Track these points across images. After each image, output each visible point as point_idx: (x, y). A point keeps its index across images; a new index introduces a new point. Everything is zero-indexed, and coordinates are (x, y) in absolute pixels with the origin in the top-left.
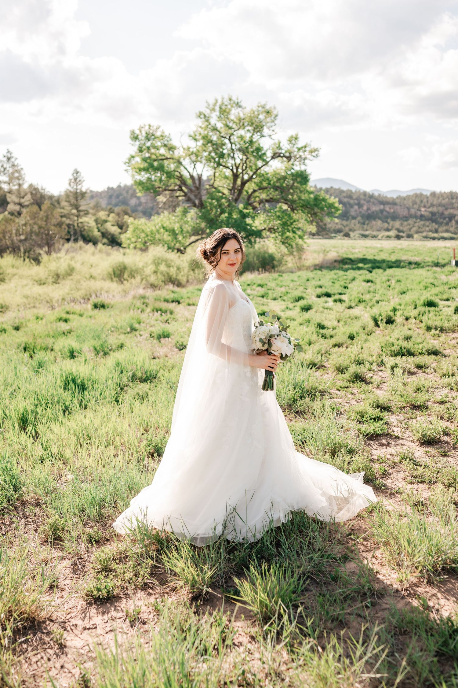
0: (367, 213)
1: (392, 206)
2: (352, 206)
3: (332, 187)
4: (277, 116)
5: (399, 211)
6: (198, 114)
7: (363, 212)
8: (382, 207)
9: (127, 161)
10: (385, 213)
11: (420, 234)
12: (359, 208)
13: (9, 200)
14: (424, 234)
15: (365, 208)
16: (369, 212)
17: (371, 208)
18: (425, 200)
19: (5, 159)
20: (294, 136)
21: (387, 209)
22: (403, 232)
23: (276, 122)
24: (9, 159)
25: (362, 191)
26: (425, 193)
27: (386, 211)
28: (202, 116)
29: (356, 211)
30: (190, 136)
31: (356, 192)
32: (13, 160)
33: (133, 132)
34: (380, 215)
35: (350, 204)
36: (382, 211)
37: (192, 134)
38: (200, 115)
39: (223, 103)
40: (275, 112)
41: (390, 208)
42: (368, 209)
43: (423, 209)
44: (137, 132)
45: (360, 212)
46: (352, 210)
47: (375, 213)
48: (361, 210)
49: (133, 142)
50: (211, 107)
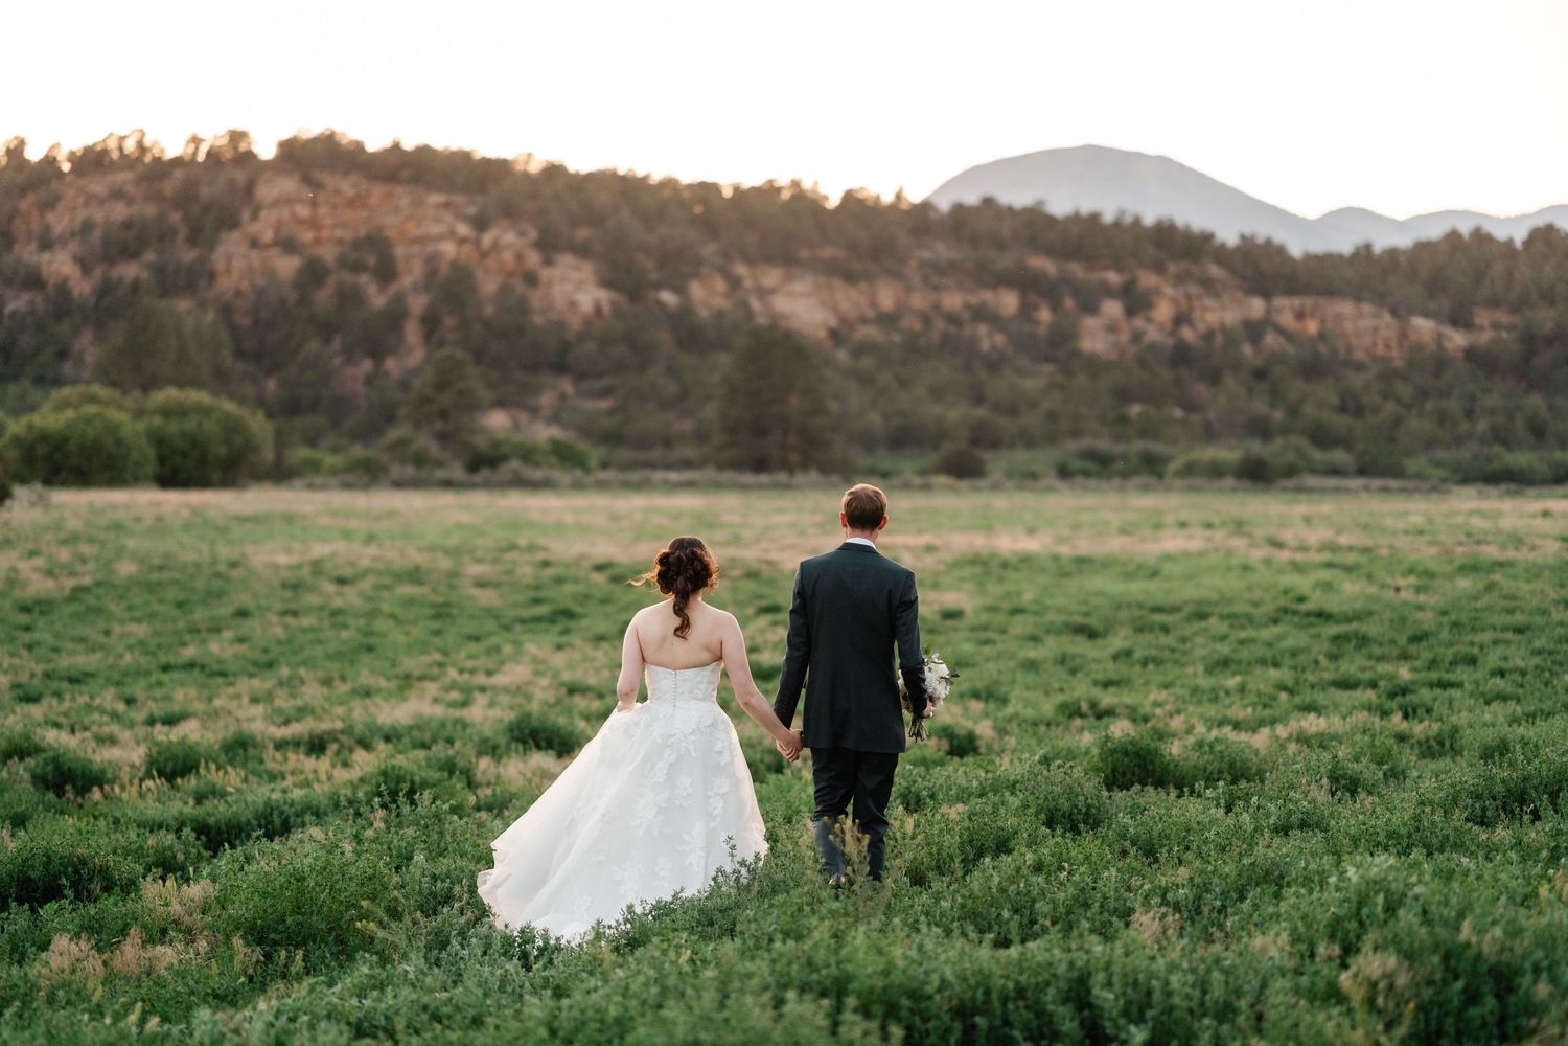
0: (1170, 341)
1: (1308, 302)
2: (1090, 307)
3: (988, 202)
5: (1349, 326)
7: (1153, 335)
8: (1257, 307)
10: (1270, 339)
11: (1442, 454)
12: (1130, 312)
14: (1464, 454)
15: (1164, 311)
16: (1188, 334)
17: (1197, 315)
18: (1498, 268)
21: (1287, 319)
22: (1345, 442)
25: (1149, 220)
26: (1500, 234)
27: (1281, 331)
29: (1112, 329)
31: (1117, 224)
34: (1247, 350)
35: (1078, 291)
36: (1254, 330)
41: (1300, 316)
42: (1181, 319)
43: (1482, 317)
45: (1137, 337)
46: (1090, 323)
47: (1219, 340)
48: (1139, 323)
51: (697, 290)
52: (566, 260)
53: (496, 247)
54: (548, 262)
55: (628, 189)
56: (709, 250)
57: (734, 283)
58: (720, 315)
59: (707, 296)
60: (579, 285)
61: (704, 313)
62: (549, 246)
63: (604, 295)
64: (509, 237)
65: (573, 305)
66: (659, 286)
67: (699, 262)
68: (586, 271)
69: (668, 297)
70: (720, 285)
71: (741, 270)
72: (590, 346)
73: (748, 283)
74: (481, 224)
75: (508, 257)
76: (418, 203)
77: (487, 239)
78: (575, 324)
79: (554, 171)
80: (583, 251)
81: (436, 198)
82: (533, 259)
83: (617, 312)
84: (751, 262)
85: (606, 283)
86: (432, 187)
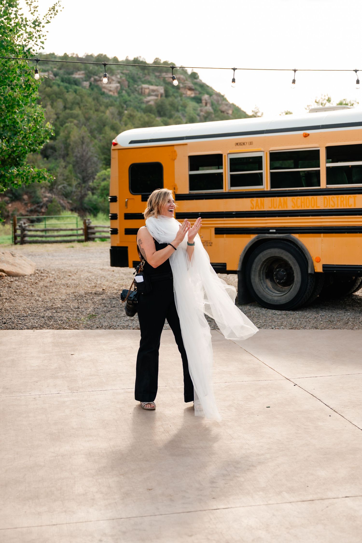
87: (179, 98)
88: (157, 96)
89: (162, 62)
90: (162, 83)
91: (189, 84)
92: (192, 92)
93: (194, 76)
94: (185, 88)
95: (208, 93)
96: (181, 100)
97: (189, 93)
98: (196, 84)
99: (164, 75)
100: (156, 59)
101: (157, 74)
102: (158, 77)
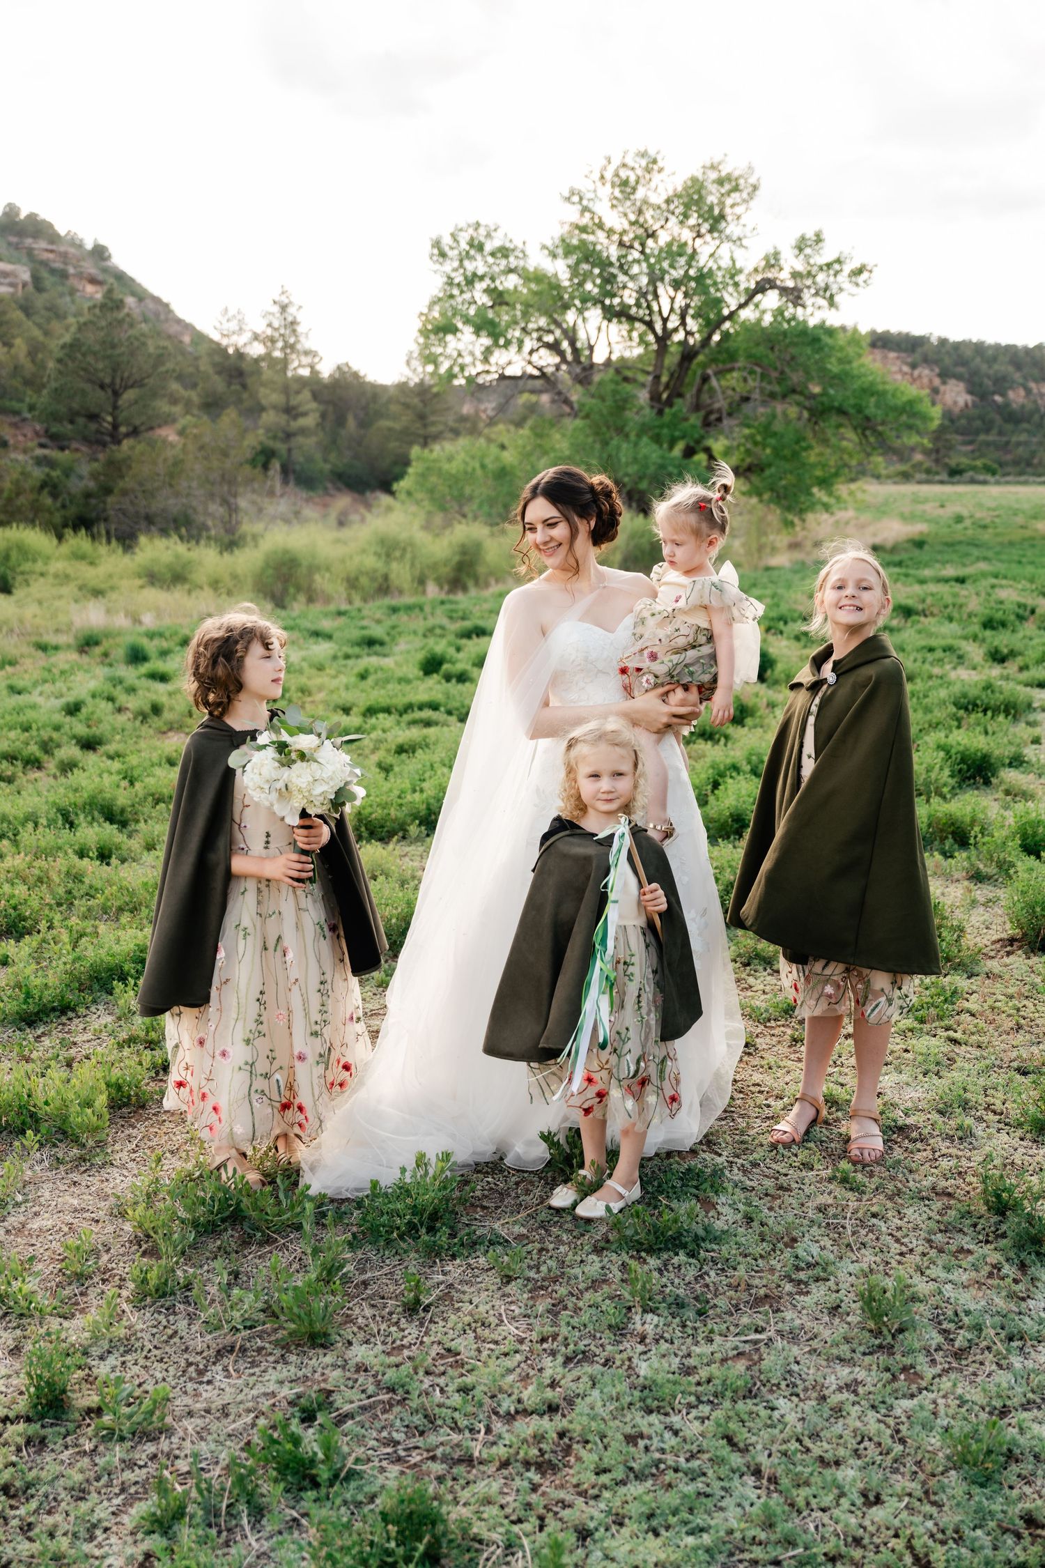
4: (755, 188)
6: (567, 194)
9: (425, 311)
13: (264, 402)
19: (276, 309)
20: (810, 234)
23: (752, 204)
24: (284, 308)
28: (576, 199)
30: (544, 247)
32: (291, 310)
33: (437, 244)
37: (549, 243)
38: (574, 196)
39: (624, 165)
40: (752, 180)
44: (447, 241)
49: (437, 266)
50: (597, 176)
51: (1011, 394)
52: (952, 382)
53: (920, 377)
54: (944, 383)
55: (979, 348)
56: (1017, 376)
57: (1028, 391)
58: (1023, 406)
59: (1017, 397)
60: (958, 393)
61: (1014, 406)
62: (944, 375)
63: (969, 398)
64: (926, 372)
65: (955, 403)
66: (994, 393)
67: (1013, 382)
68: (961, 386)
69: (998, 398)
70: (1022, 392)
71: (1032, 385)
72: (963, 422)
73: (1035, 391)
74: (914, 366)
75: (925, 381)
76: (885, 357)
77: (916, 373)
78: (956, 410)
79: (943, 342)
80: (959, 377)
81: (892, 355)
82: (937, 381)
83: (975, 405)
84: (1036, 381)
85: (970, 392)
86: (891, 349)
87: (68, 299)
88: (11, 285)
89: (23, 215)
90: (25, 260)
91: (90, 268)
92: (98, 288)
93: (100, 253)
94: (80, 276)
95: (133, 294)
96: (73, 302)
97: (90, 289)
98: (105, 270)
99: (28, 241)
100: (9, 205)
101: (14, 239)
102: (17, 247)
